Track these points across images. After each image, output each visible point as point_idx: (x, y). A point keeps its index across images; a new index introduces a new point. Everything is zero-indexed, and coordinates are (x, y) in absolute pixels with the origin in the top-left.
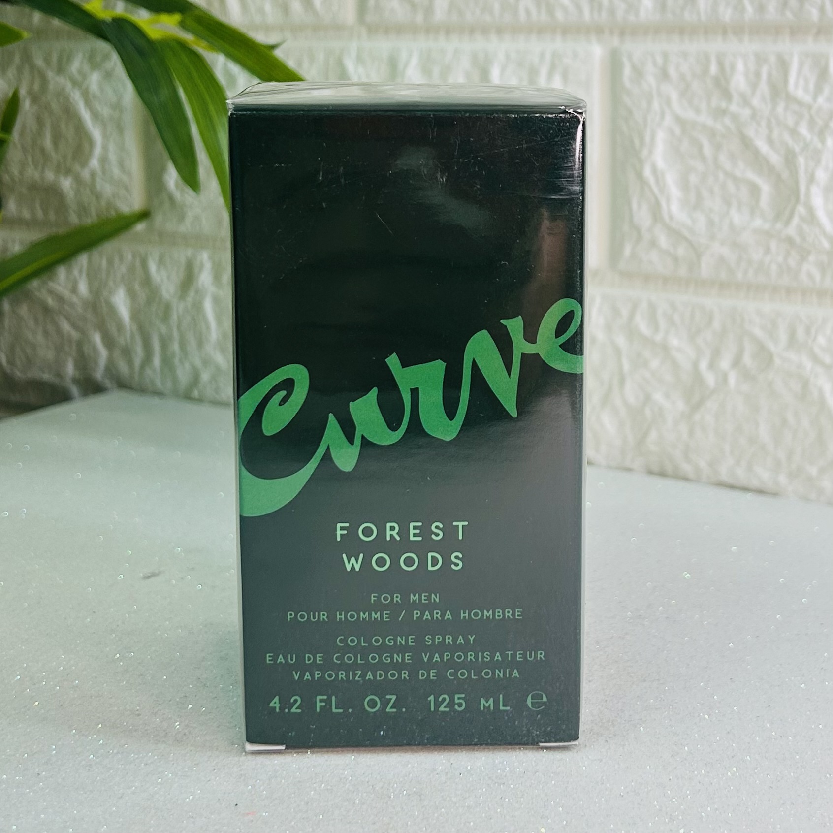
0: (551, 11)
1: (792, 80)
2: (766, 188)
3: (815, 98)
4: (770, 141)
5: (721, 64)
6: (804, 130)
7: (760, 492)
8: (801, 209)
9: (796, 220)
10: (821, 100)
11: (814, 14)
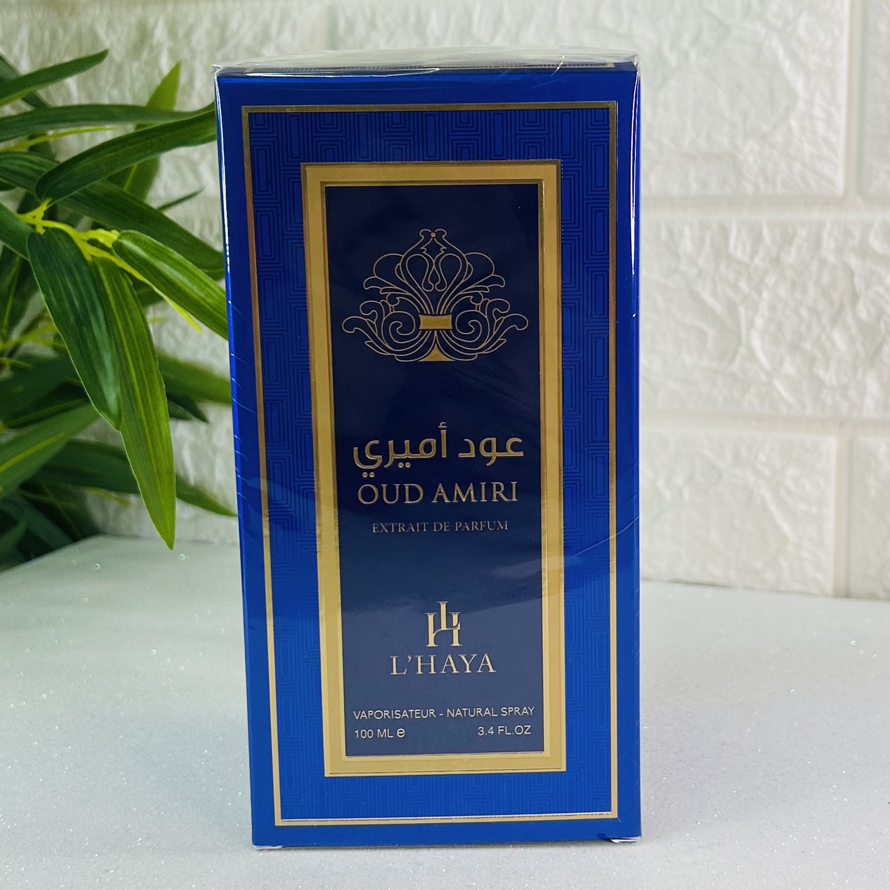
1: (732, 242)
2: (711, 333)
3: (752, 258)
4: (714, 294)
5: (670, 232)
6: (743, 285)
7: (712, 585)
8: (742, 350)
9: (738, 360)
10: (757, 260)
11: (749, 189)
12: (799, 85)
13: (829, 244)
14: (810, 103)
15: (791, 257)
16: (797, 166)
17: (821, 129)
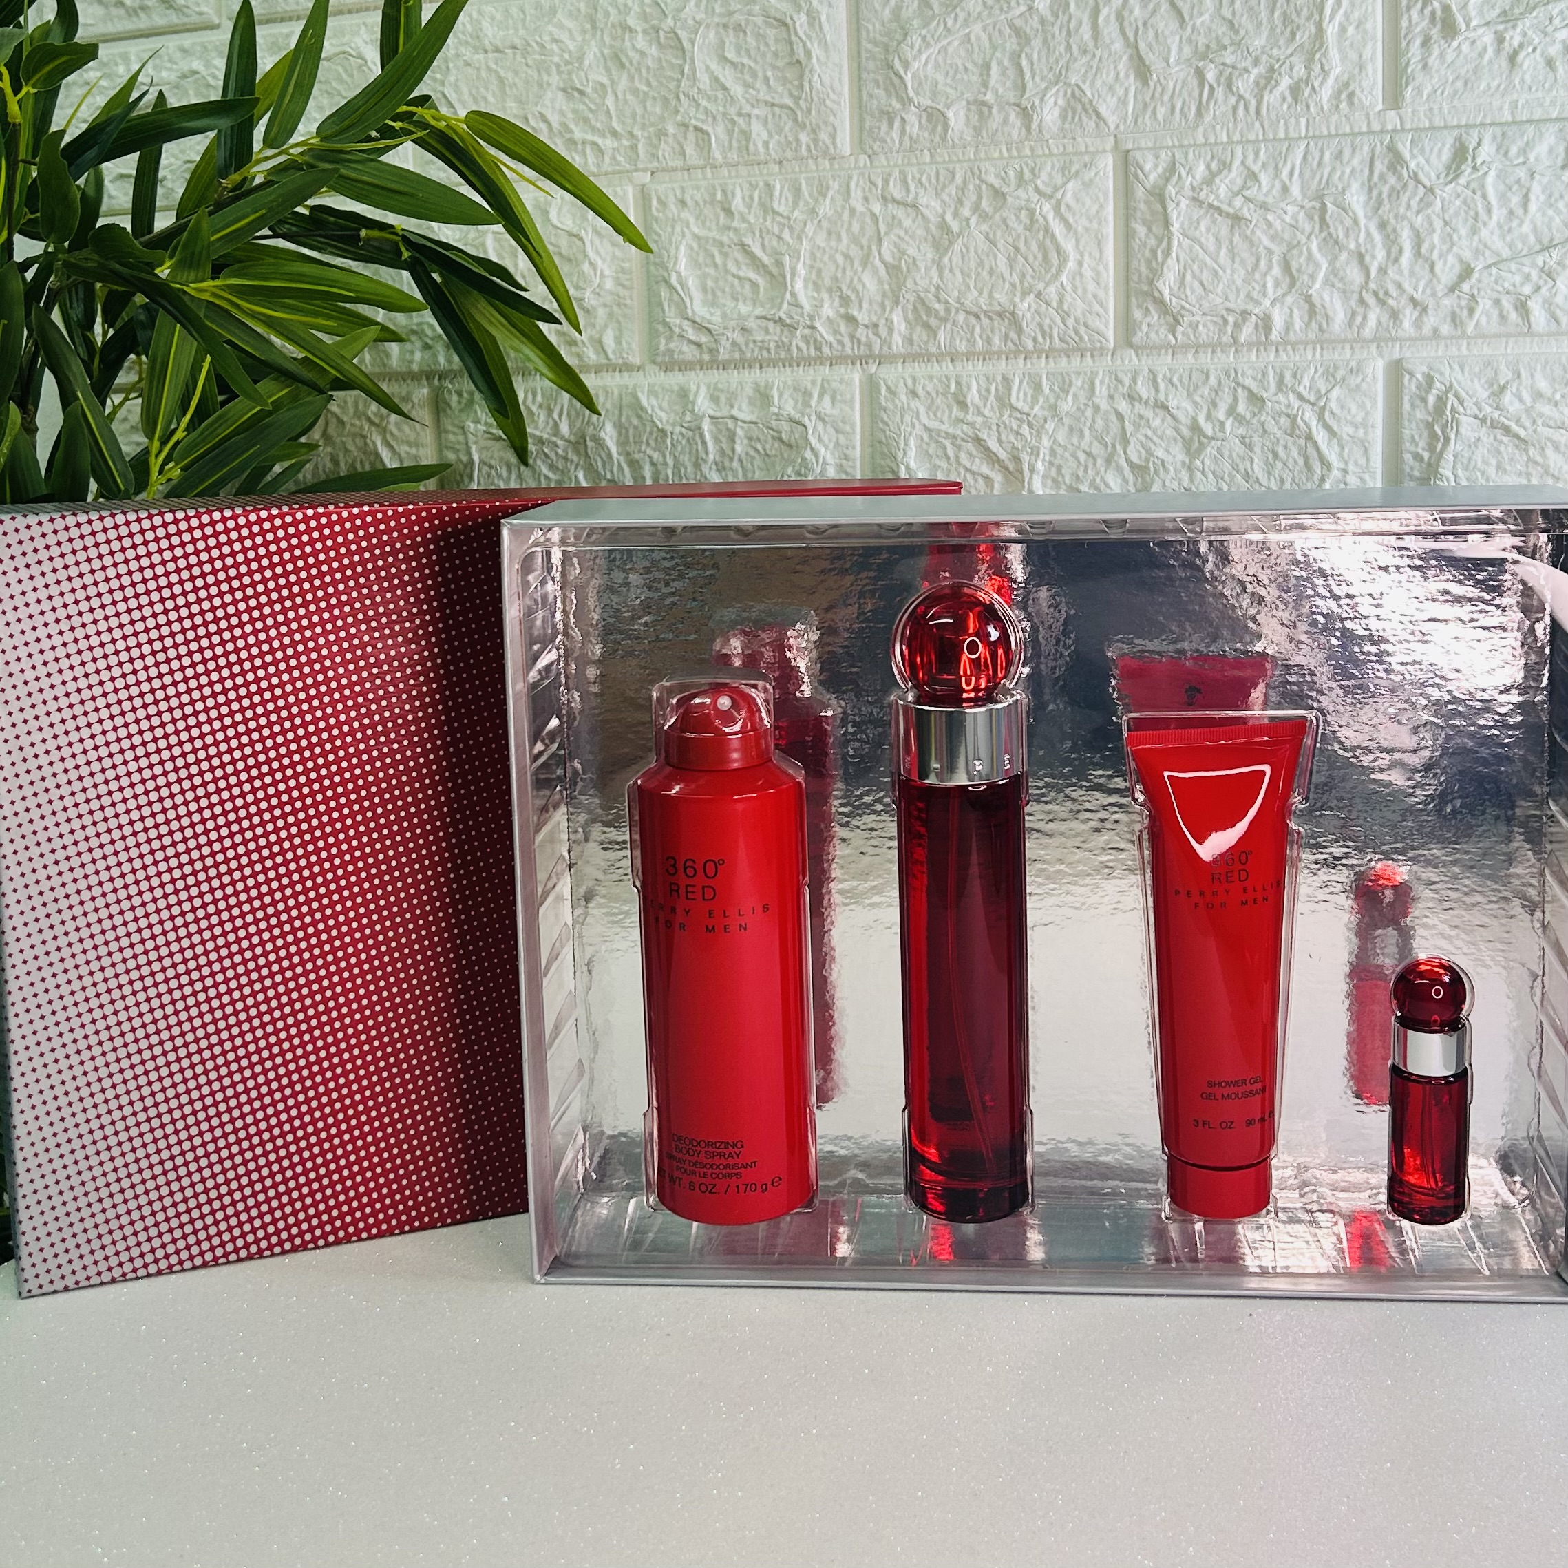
0: (818, 348)
1: (1014, 394)
3: (1032, 407)
4: (999, 442)
5: (958, 383)
6: (1025, 432)
10: (1037, 409)
11: (1030, 345)
12: (1069, 246)
13: (1101, 391)
14: (1080, 264)
15: (1067, 406)
16: (1071, 322)
17: (1091, 287)
